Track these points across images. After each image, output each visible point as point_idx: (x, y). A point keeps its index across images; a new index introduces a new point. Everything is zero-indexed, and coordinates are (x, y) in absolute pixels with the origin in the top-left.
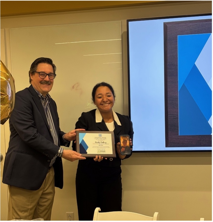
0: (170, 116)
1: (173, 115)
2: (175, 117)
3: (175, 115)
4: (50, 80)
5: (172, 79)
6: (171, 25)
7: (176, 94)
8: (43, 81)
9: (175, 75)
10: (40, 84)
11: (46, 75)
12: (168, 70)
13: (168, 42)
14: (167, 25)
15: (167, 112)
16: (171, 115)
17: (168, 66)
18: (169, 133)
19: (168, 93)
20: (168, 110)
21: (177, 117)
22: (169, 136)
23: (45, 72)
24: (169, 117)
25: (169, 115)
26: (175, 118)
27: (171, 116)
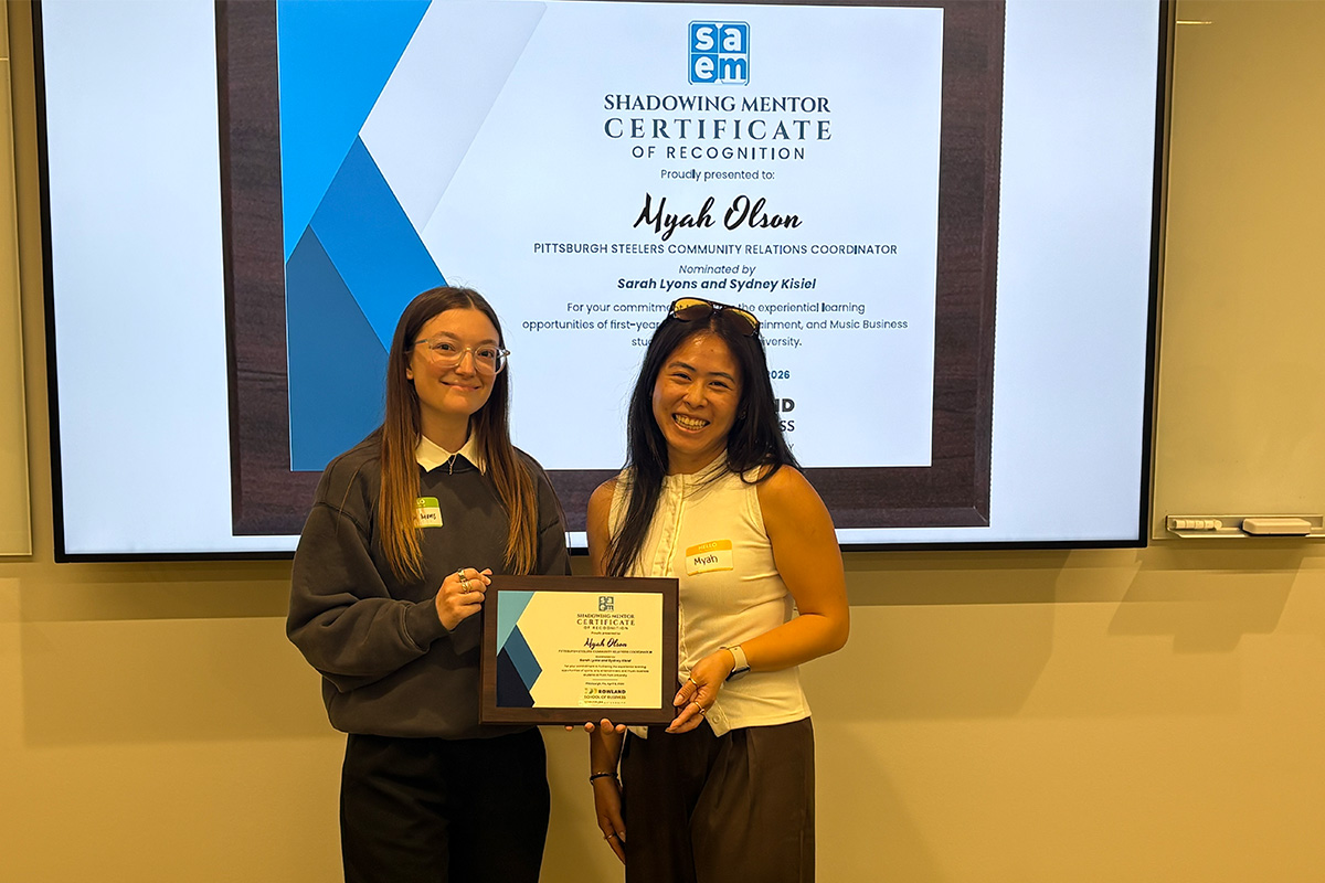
0: (246, 379)
1: (262, 372)
2: (271, 385)
3: (272, 373)
5: (254, 200)
7: (273, 277)
12: (234, 159)
13: (230, 22)
16: (251, 371)
18: (244, 460)
19: (237, 267)
20: (240, 348)
21: (277, 384)
22: (242, 473)
24: (240, 383)
25: (241, 374)
26: (271, 390)
27: (255, 380)
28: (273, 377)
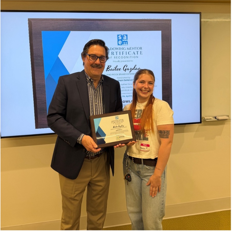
1: (41, 100)
4: (101, 64)
5: (39, 68)
6: (35, 21)
7: (43, 82)
8: (94, 65)
9: (41, 65)
10: (90, 67)
11: (97, 57)
12: (34, 61)
13: (33, 36)
14: (31, 21)
15: (36, 98)
16: (39, 100)
17: (34, 57)
18: (38, 116)
19: (36, 81)
20: (37, 96)
21: (45, 102)
22: (38, 119)
23: (97, 55)
24: (37, 102)
25: (37, 100)
26: (43, 103)
28: (44, 101)
